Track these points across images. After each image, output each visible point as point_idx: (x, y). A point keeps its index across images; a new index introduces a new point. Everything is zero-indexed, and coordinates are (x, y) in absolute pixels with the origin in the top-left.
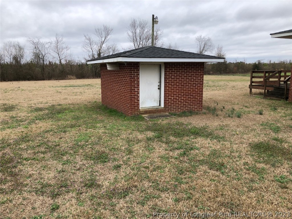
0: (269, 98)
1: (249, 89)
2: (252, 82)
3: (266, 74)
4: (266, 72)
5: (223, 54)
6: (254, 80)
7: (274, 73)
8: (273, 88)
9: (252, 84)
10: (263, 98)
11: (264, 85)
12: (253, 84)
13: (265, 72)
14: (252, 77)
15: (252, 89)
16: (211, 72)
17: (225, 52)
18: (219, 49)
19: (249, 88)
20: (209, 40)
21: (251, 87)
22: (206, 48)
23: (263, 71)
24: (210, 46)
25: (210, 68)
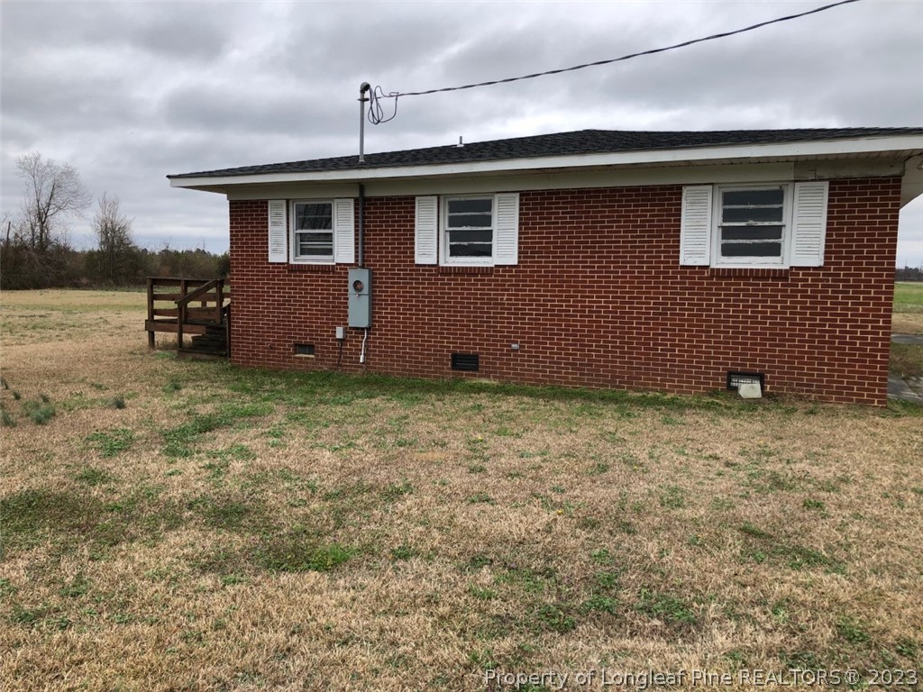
0: (190, 357)
1: (147, 332)
2: (153, 312)
3: (186, 290)
4: (188, 283)
5: (123, 224)
6: (158, 305)
7: (202, 287)
8: (204, 328)
9: (153, 317)
10: (177, 359)
11: (184, 319)
12: (156, 317)
13: (183, 283)
14: (152, 298)
15: (155, 333)
16: (84, 281)
17: (129, 218)
18: (107, 207)
19: (146, 329)
20: (69, 173)
21: (152, 326)
22: (58, 200)
23: (180, 281)
24: (75, 194)
25: (82, 267)
